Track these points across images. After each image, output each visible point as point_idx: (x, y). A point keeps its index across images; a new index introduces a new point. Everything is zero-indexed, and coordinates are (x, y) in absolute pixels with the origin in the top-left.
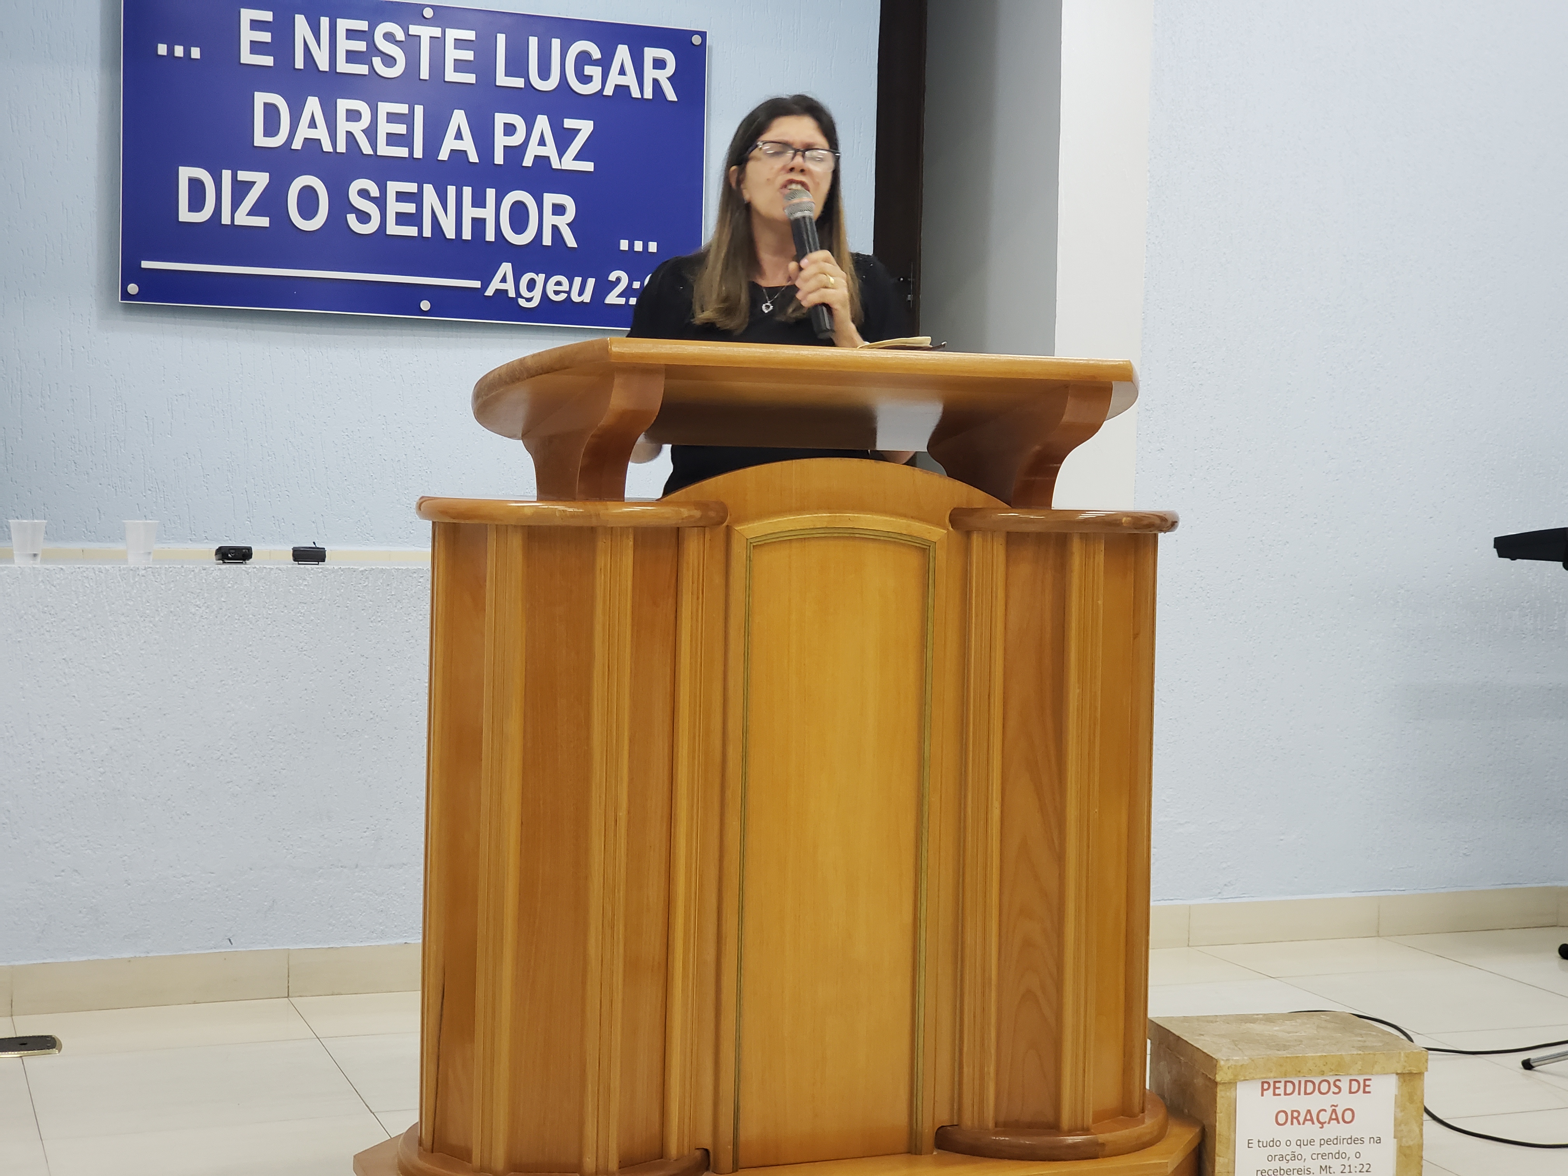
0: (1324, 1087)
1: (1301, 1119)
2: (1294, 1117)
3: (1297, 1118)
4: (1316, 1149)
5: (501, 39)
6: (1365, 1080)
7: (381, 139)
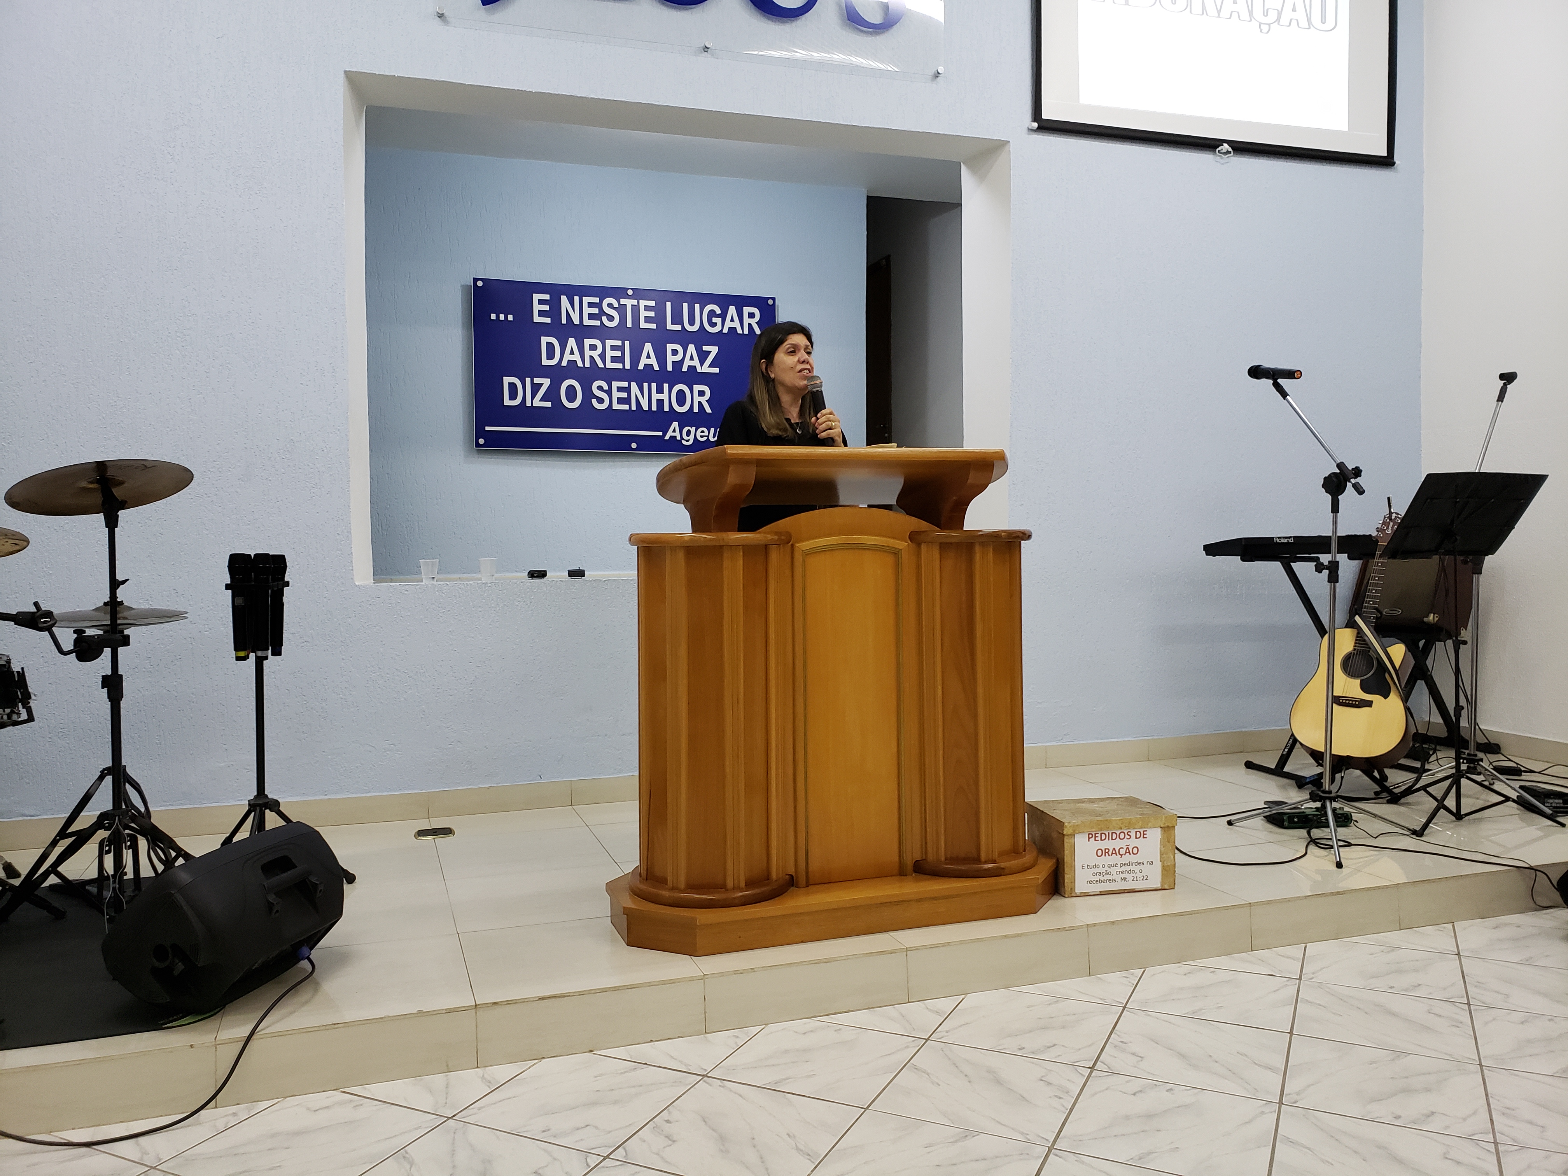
0: (1122, 836)
1: (1110, 853)
2: (1106, 852)
3: (1108, 852)
4: (1119, 869)
5: (669, 304)
6: (1144, 831)
7: (608, 359)
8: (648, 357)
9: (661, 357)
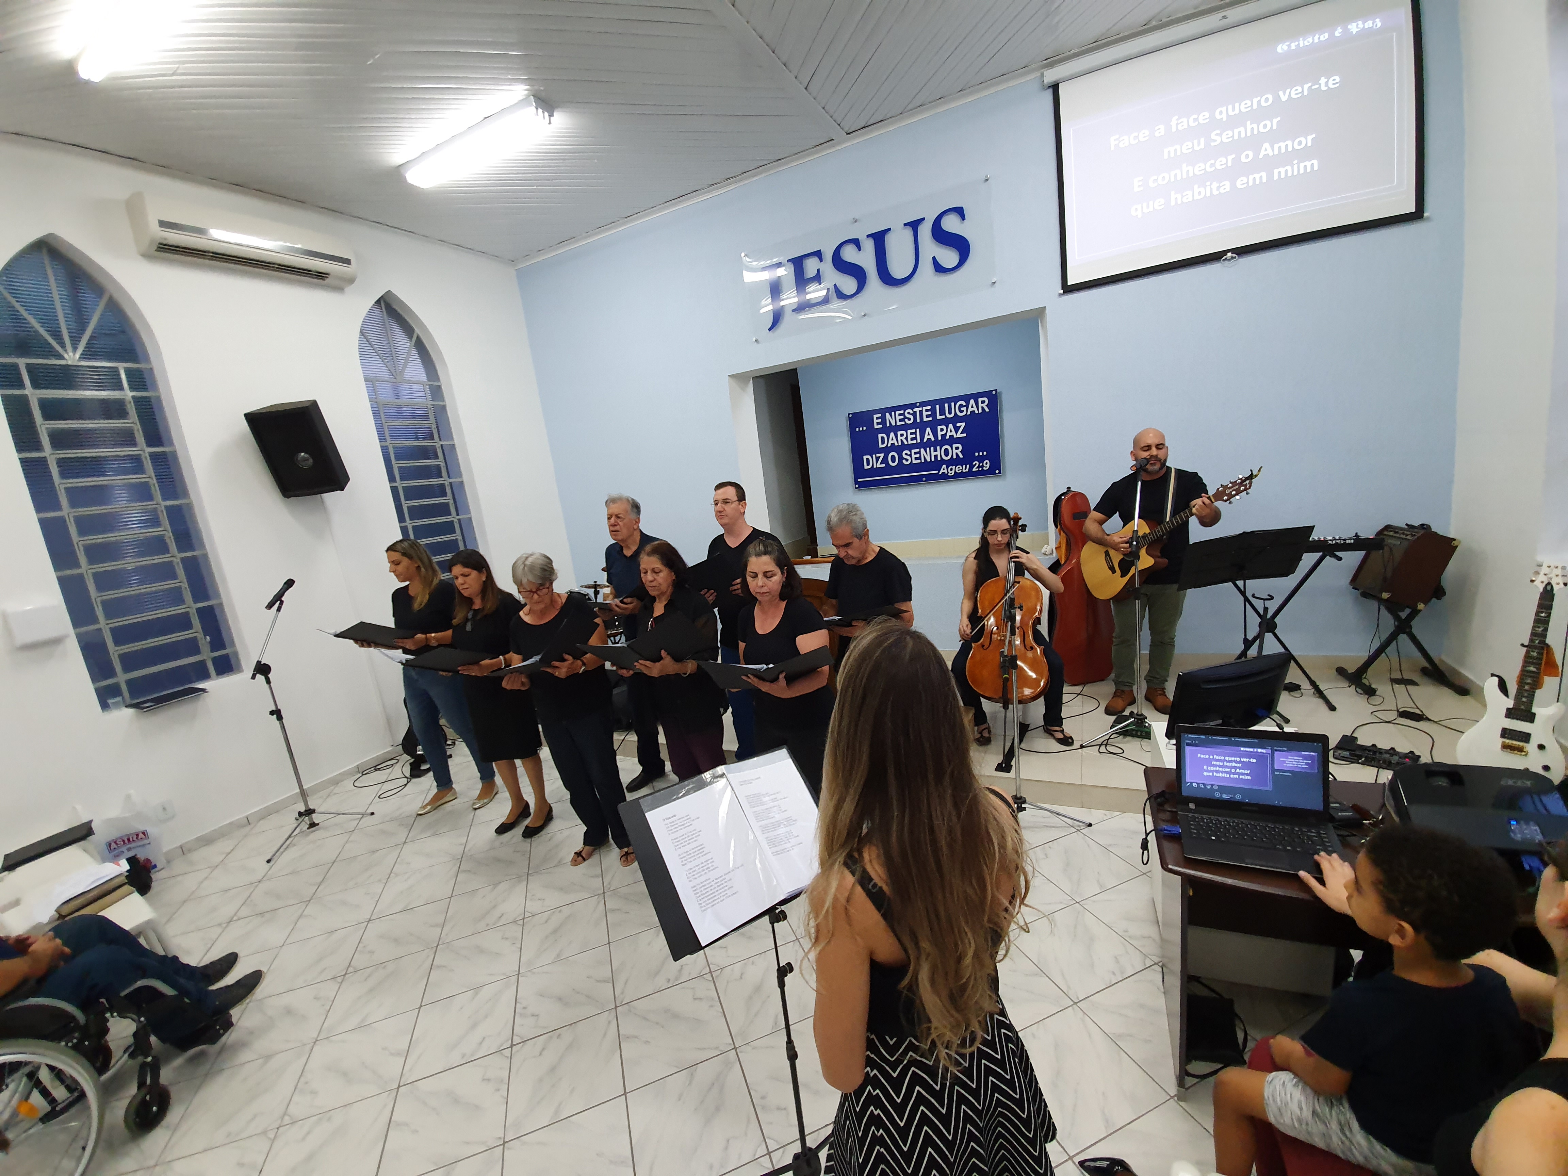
5: (938, 406)
7: (909, 439)
8: (929, 434)
9: (935, 434)
